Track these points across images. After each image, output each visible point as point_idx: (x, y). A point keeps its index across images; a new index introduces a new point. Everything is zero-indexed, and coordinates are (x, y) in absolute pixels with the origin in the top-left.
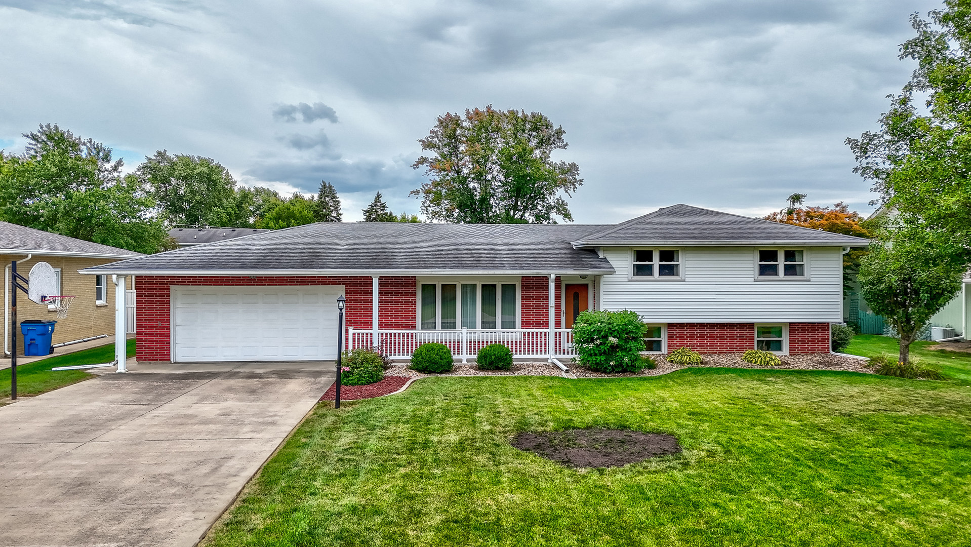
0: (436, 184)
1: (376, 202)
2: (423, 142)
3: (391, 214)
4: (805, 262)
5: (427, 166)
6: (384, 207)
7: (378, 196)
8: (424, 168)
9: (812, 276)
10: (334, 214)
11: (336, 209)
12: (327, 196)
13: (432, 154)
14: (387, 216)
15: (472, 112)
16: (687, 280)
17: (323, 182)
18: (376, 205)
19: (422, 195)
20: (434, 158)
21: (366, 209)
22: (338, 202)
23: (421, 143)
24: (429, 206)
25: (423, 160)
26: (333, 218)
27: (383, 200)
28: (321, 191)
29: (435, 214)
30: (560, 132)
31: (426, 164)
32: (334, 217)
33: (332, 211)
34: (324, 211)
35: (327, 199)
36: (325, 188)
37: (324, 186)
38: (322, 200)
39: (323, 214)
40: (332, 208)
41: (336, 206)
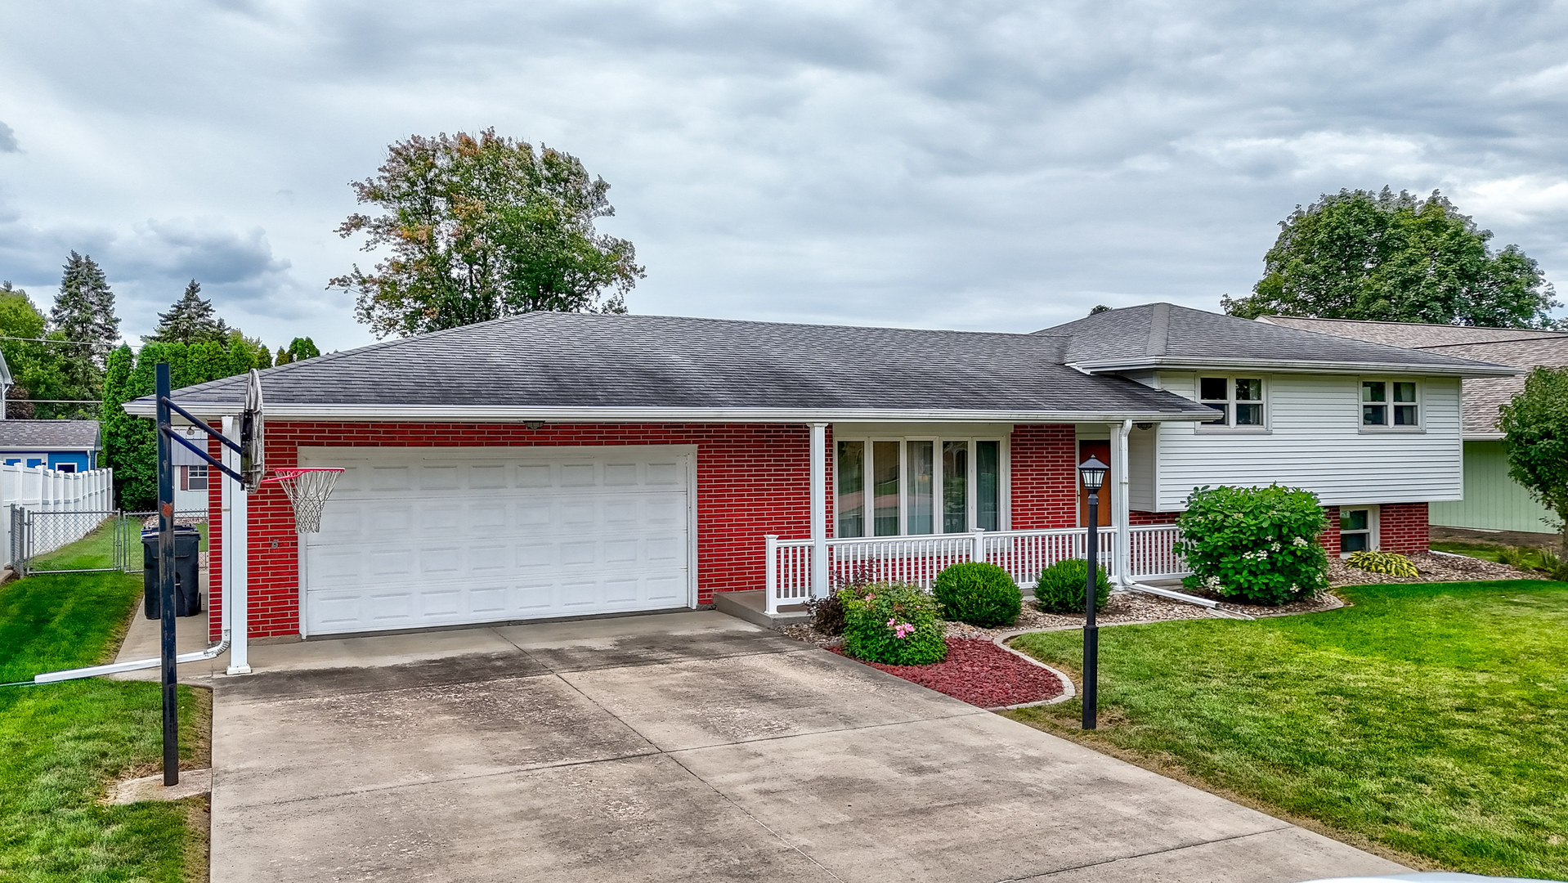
0: (399, 268)
1: (188, 299)
2: (362, 187)
3: (221, 323)
4: (1417, 402)
5: (369, 232)
6: (206, 309)
7: (193, 289)
8: (362, 235)
9: (1429, 425)
10: (99, 320)
11: (105, 309)
12: (82, 284)
13: (376, 211)
14: (214, 327)
15: (452, 139)
16: (1274, 431)
17: (74, 254)
18: (187, 307)
19: (355, 287)
20: (382, 218)
21: (166, 312)
22: (110, 297)
23: (357, 189)
24: (372, 308)
25: (357, 222)
26: (96, 328)
27: (202, 296)
28: (69, 273)
29: (391, 324)
30: (601, 187)
31: (364, 230)
32: (100, 326)
33: (95, 313)
34: (76, 313)
35: (83, 289)
36: (77, 267)
37: (76, 262)
38: (73, 289)
39: (74, 318)
40: (96, 308)
41: (105, 303)
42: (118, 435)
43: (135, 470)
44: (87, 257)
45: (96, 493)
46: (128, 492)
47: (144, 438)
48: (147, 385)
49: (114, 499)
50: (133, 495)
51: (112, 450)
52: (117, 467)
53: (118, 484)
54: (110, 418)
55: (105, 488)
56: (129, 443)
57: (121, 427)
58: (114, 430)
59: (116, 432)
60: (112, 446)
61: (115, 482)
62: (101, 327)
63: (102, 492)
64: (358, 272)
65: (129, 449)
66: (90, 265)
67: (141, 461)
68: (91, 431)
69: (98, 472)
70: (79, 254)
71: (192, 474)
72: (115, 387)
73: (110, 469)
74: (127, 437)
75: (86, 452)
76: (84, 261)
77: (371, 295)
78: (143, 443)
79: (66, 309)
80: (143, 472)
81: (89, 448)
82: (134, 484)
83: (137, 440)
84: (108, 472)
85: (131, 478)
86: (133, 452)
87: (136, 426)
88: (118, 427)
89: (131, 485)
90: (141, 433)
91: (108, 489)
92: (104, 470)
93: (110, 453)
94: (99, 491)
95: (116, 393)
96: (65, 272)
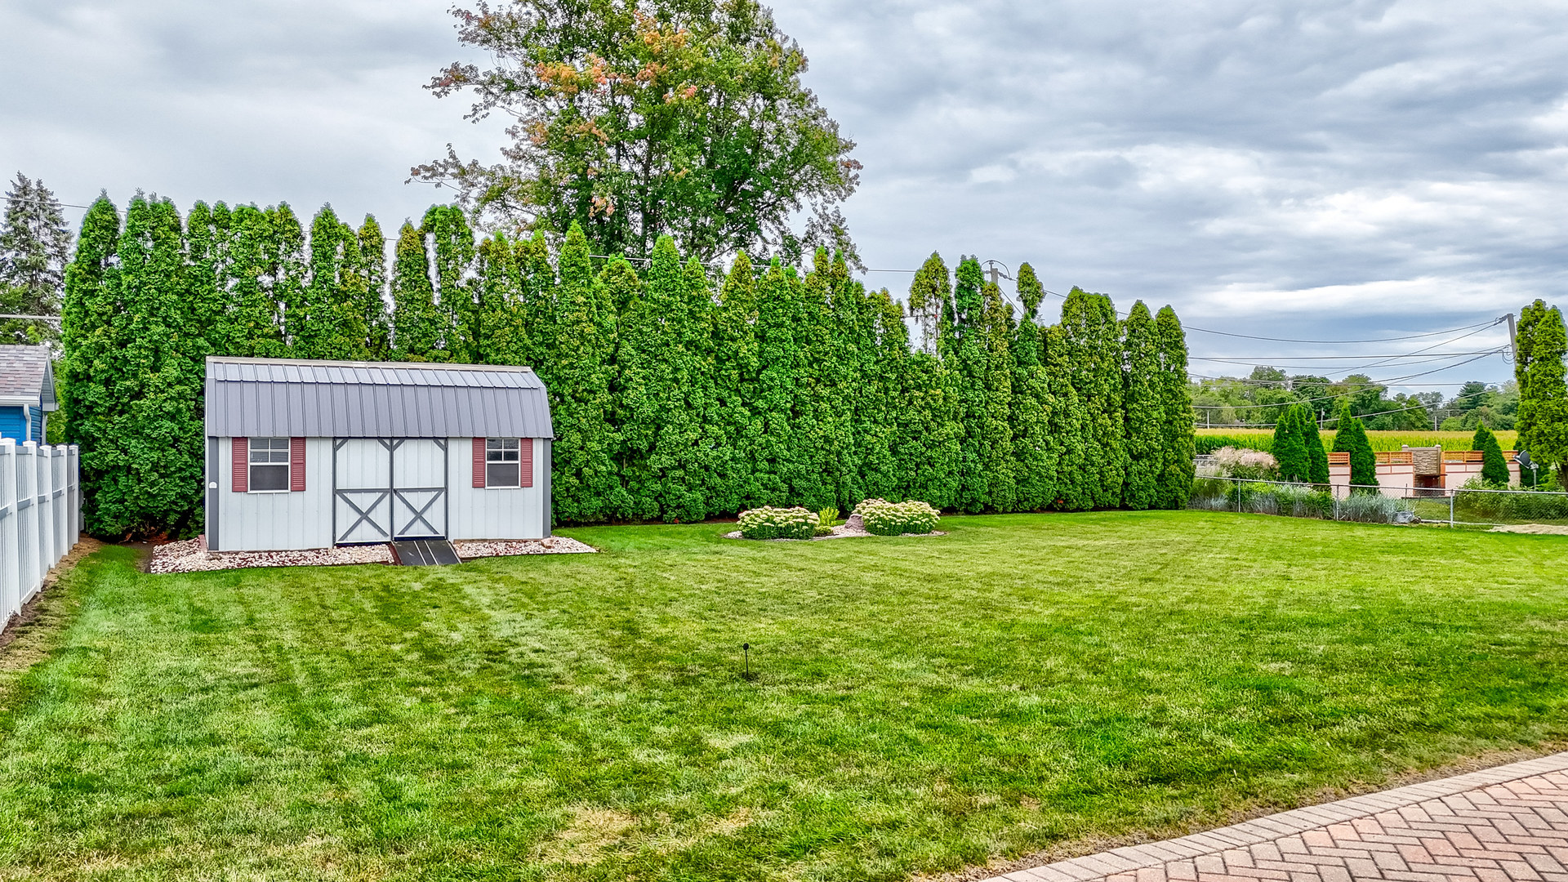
2: (470, 18)
5: (476, 91)
10: (53, 266)
11: (61, 252)
12: (32, 217)
13: (488, 59)
17: (22, 178)
20: (495, 70)
23: (463, 20)
25: (458, 76)
26: (50, 277)
28: (14, 203)
33: (49, 257)
34: (23, 256)
35: (32, 225)
36: (25, 194)
37: (24, 189)
38: (20, 222)
39: (21, 262)
40: (49, 250)
41: (62, 244)
42: (89, 378)
43: (125, 451)
44: (39, 183)
45: (42, 501)
46: (109, 497)
47: (143, 386)
48: (144, 278)
49: (80, 510)
50: (122, 501)
51: (77, 409)
52: (88, 444)
53: (91, 480)
54: (73, 345)
55: (64, 488)
56: (111, 395)
57: (96, 362)
58: (80, 368)
59: (86, 372)
60: (77, 401)
61: (83, 476)
62: (56, 275)
63: (57, 496)
64: (454, 157)
65: (111, 409)
66: (42, 193)
67: (137, 432)
68: (31, 366)
69: (47, 449)
70: (28, 177)
71: (255, 457)
72: (84, 281)
73: (75, 448)
74: (107, 382)
75: (21, 408)
76: (34, 186)
77: (475, 192)
78: (139, 395)
79: (9, 250)
80: (142, 455)
81: (29, 400)
82: (122, 480)
83: (128, 389)
84: (70, 453)
85: (117, 468)
86: (121, 413)
87: (126, 361)
88: (90, 363)
89: (116, 481)
90: (135, 376)
91: (70, 490)
92: (62, 448)
93: (75, 417)
94: (48, 493)
95: (85, 293)
96: (9, 201)
